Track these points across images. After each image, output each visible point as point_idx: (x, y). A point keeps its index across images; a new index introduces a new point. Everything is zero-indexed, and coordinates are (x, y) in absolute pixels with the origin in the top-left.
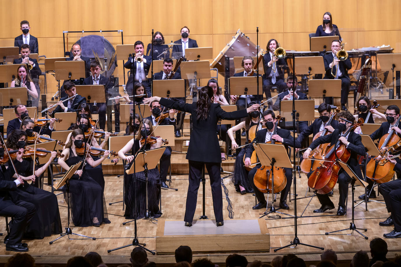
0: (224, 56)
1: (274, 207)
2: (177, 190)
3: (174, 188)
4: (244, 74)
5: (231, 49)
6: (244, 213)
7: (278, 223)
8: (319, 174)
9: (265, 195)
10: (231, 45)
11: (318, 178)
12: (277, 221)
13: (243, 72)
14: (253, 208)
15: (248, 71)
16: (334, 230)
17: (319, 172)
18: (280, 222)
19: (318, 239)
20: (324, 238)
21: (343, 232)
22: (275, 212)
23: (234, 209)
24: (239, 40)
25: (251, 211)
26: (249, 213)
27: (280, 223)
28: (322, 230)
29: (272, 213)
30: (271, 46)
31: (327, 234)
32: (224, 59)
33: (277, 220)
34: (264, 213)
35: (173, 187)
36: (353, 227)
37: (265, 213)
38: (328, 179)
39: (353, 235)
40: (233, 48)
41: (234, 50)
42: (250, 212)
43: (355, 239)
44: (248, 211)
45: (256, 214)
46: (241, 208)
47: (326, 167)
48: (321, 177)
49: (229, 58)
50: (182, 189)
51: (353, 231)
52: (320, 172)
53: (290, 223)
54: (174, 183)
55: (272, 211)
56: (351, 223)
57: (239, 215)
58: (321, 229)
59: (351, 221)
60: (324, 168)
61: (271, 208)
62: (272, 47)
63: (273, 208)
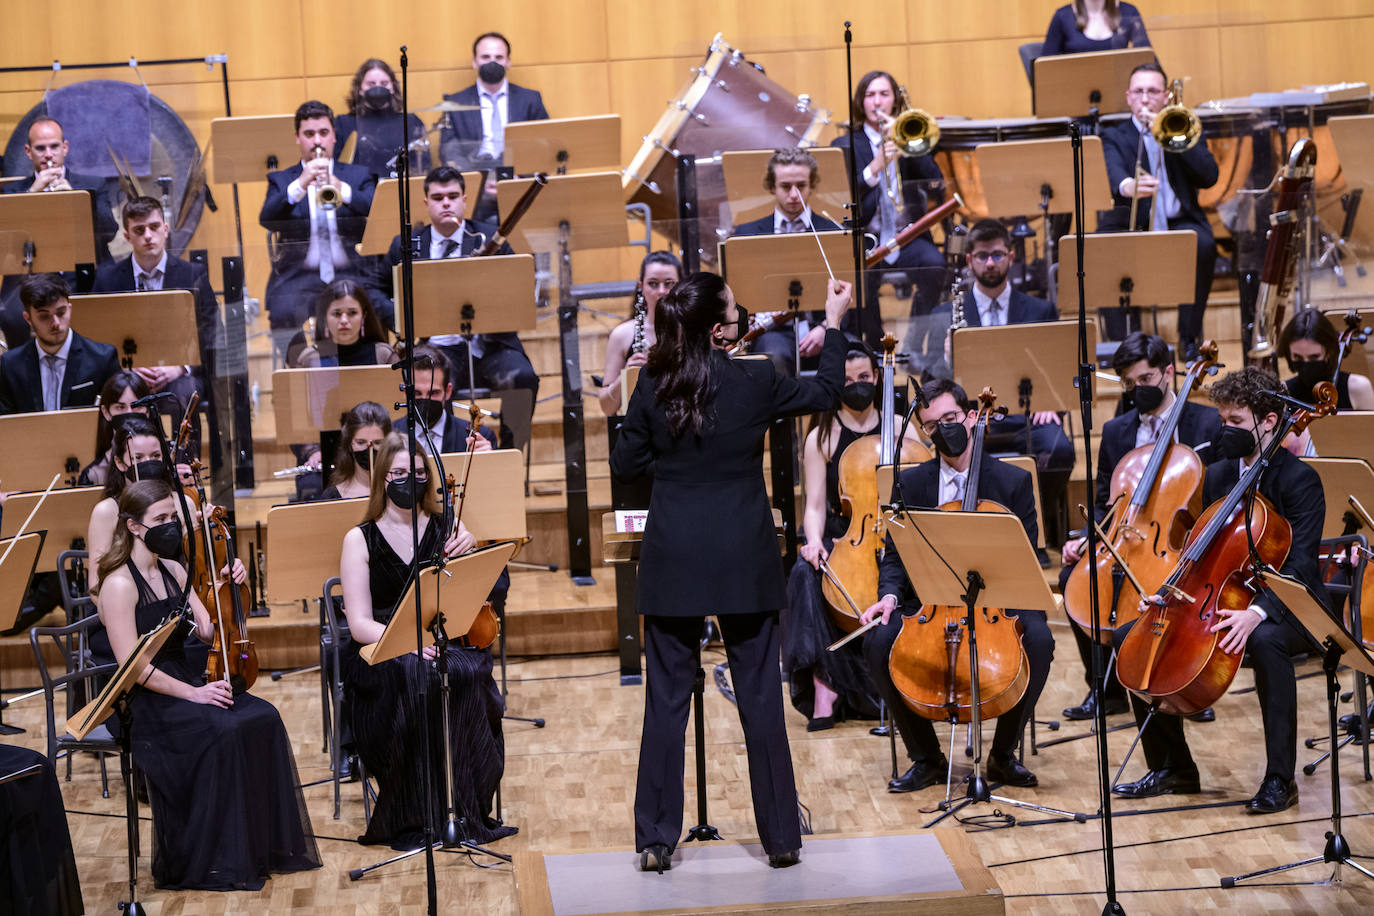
0: (667, 155)
1: (982, 779)
2: (540, 724)
3: (525, 717)
4: (777, 224)
5: (692, 121)
6: (850, 807)
7: (1008, 845)
8: (1163, 631)
9: (941, 729)
10: (691, 106)
11: (1163, 649)
12: (1003, 836)
13: (772, 218)
14: (891, 785)
15: (793, 211)
16: (1254, 867)
17: (1164, 622)
18: (1016, 842)
19: (1196, 907)
20: (1222, 903)
21: (1295, 875)
22: (989, 801)
23: (806, 795)
24: (722, 83)
25: (878, 799)
26: (873, 808)
27: (1015, 846)
28: (1199, 867)
29: (974, 803)
30: (869, 102)
31: (1228, 884)
32: (674, 166)
33: (1001, 831)
34: (936, 805)
35: (520, 712)
36: (1336, 852)
37: (942, 808)
38: (1205, 649)
39: (1338, 885)
40: (701, 117)
41: (705, 125)
42: (876, 804)
43: (1352, 900)
44: (867, 799)
45: (903, 812)
46: (836, 790)
47: (1193, 600)
48: (1172, 640)
49: (692, 158)
50: (562, 721)
51: (1338, 868)
52: (1167, 623)
53: (1059, 844)
54: (519, 696)
55: (975, 797)
56: (1329, 835)
57: (832, 817)
58: (1194, 864)
59: (1330, 826)
60: (1185, 602)
61: (973, 781)
62: (878, 106)
63: (979, 784)
